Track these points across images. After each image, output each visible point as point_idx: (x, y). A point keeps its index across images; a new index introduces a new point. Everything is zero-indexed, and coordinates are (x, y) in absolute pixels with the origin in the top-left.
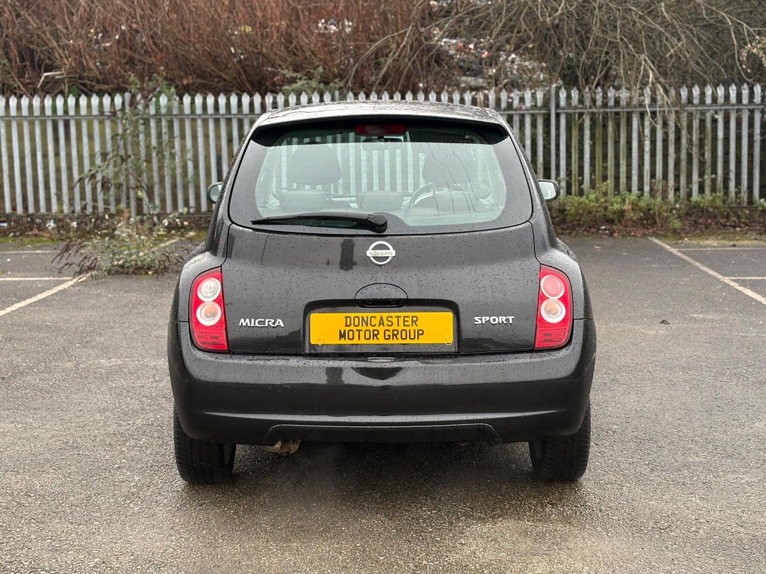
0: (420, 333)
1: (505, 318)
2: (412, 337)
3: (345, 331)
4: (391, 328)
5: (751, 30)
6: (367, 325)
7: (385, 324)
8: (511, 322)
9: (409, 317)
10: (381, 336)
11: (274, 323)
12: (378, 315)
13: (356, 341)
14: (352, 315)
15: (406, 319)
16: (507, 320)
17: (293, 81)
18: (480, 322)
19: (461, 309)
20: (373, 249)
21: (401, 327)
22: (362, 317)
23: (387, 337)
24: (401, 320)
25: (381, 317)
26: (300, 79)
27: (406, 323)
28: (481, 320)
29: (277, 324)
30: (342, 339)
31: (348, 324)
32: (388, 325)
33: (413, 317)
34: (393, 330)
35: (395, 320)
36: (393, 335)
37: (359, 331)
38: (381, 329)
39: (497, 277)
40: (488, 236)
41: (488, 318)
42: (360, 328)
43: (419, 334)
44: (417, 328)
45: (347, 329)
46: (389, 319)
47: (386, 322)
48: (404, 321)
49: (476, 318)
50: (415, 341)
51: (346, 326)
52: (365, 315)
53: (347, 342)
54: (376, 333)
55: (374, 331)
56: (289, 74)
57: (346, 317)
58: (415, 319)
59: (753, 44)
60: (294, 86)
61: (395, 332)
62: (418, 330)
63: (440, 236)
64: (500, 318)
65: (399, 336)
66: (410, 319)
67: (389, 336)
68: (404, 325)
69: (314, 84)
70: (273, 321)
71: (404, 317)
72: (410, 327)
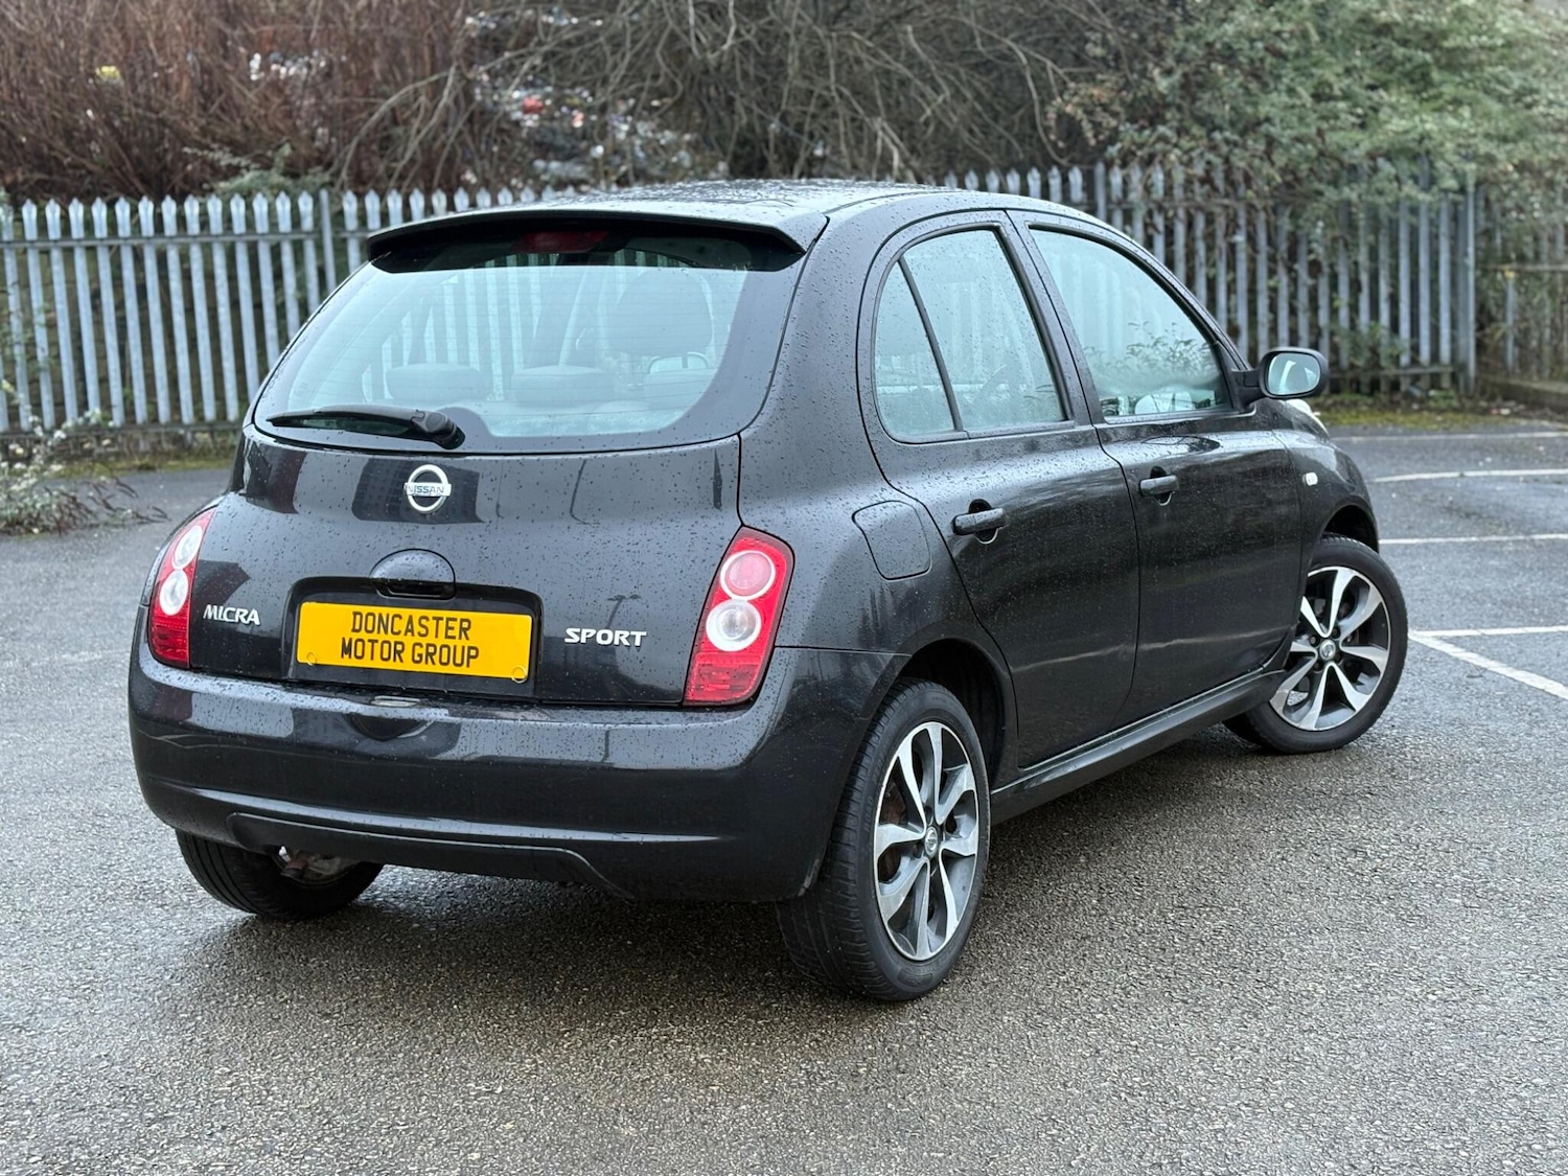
0: (472, 653)
1: (626, 634)
2: (458, 661)
3: (351, 640)
4: (424, 641)
5: (1061, 72)
6: (386, 632)
7: (416, 633)
8: (637, 643)
9: (455, 620)
10: (407, 655)
11: (246, 617)
12: (405, 612)
13: (366, 663)
14: (365, 609)
15: (451, 624)
16: (631, 638)
17: (234, 171)
18: (576, 639)
19: (546, 611)
20: (416, 480)
21: (441, 641)
22: (380, 616)
23: (417, 658)
24: (442, 624)
25: (411, 618)
26: (247, 168)
27: (450, 633)
28: (579, 634)
29: (250, 619)
30: (346, 656)
31: (357, 627)
32: (420, 634)
33: (462, 620)
34: (428, 645)
35: (431, 625)
36: (428, 654)
37: (373, 642)
38: (409, 641)
39: (633, 548)
40: (631, 462)
41: (593, 632)
42: (373, 636)
43: (470, 657)
44: (468, 644)
45: (355, 636)
46: (424, 622)
47: (417, 628)
48: (448, 628)
49: (570, 631)
50: (463, 671)
51: (354, 630)
52: (384, 611)
53: (354, 663)
54: (399, 647)
55: (396, 643)
56: (224, 158)
57: (355, 614)
58: (465, 625)
59: (1066, 97)
60: (237, 182)
61: (431, 650)
62: (470, 648)
63: (535, 458)
64: (618, 633)
65: (436, 658)
66: (456, 625)
67: (420, 655)
68: (447, 637)
69: (276, 177)
70: (246, 612)
71: (449, 619)
72: (456, 642)
